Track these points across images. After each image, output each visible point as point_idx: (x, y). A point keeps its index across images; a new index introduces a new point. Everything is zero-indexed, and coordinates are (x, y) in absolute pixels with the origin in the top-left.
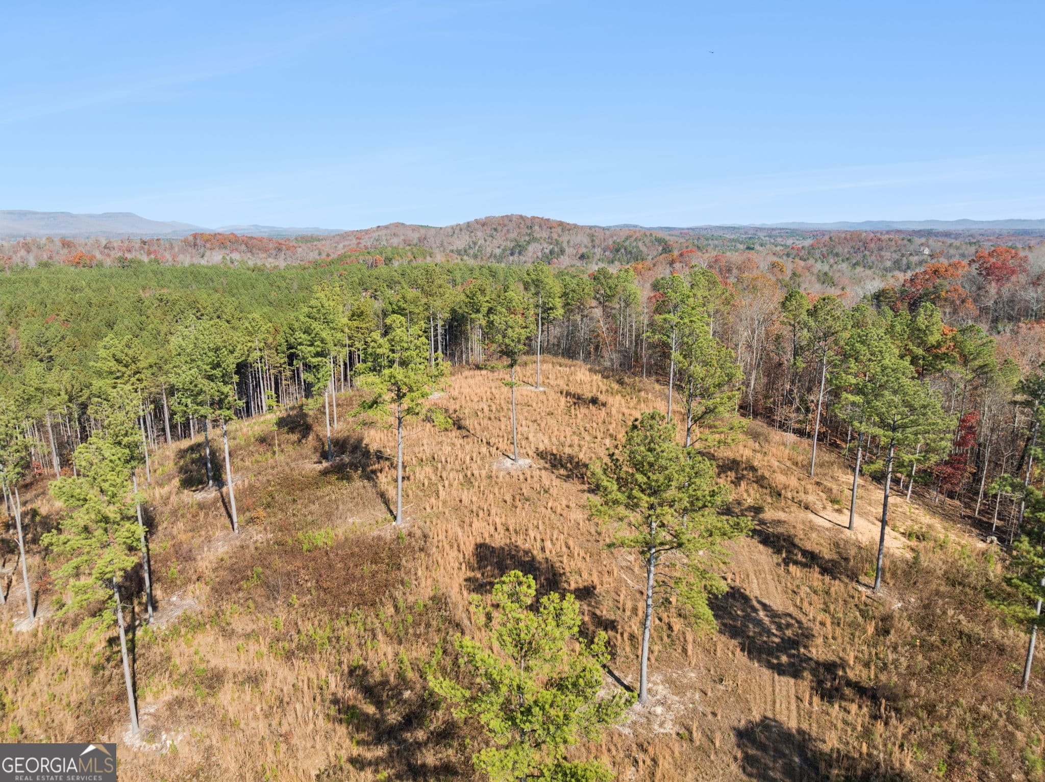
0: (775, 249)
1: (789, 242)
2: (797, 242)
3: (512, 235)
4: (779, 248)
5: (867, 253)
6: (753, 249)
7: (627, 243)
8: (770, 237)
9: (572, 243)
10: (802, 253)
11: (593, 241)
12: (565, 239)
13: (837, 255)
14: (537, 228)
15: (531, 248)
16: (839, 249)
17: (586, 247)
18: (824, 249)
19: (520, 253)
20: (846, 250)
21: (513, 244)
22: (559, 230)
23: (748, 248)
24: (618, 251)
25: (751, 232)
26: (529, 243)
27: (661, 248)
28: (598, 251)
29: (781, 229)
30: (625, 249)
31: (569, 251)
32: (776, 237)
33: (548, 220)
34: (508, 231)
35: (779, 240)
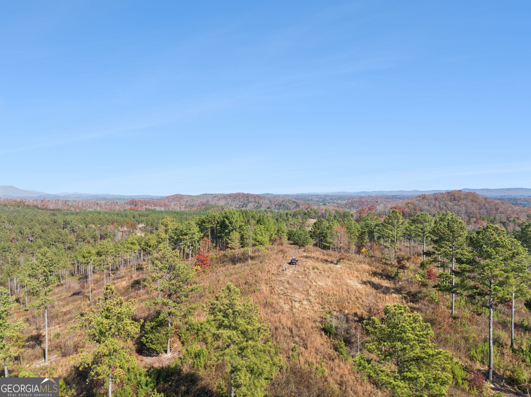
0: (334, 204)
1: (339, 202)
2: (342, 202)
3: (242, 200)
4: (335, 204)
5: (363, 206)
6: (326, 205)
7: (283, 203)
8: (331, 199)
9: (264, 203)
10: (343, 206)
11: (270, 202)
12: (261, 201)
13: (354, 207)
14: (250, 197)
15: (249, 205)
16: (354, 205)
17: (269, 204)
18: (350, 205)
19: (246, 207)
20: (357, 205)
21: (242, 204)
22: (258, 198)
23: (324, 204)
24: (280, 206)
25: (323, 197)
26: (248, 203)
27: (295, 205)
28: (273, 206)
29: (336, 196)
30: (283, 205)
31: (263, 206)
32: (334, 199)
33: (253, 195)
34: (239, 199)
35: (335, 201)
